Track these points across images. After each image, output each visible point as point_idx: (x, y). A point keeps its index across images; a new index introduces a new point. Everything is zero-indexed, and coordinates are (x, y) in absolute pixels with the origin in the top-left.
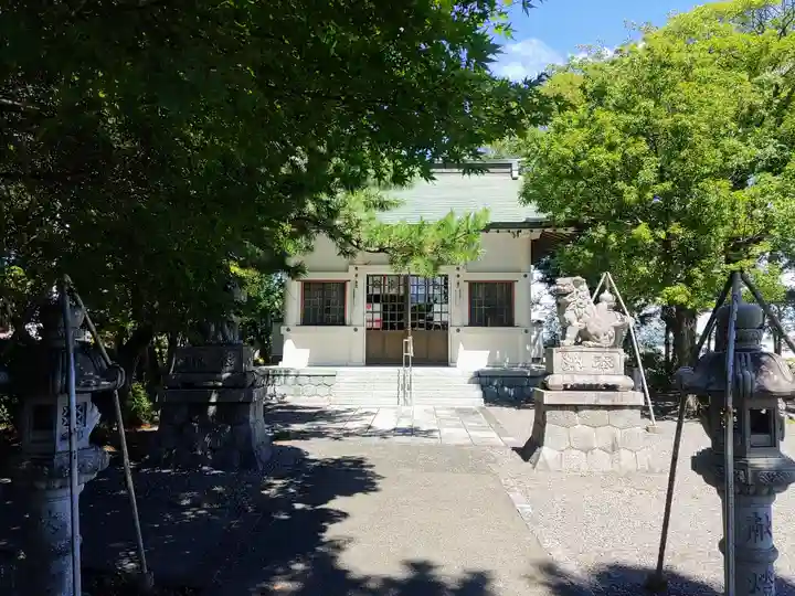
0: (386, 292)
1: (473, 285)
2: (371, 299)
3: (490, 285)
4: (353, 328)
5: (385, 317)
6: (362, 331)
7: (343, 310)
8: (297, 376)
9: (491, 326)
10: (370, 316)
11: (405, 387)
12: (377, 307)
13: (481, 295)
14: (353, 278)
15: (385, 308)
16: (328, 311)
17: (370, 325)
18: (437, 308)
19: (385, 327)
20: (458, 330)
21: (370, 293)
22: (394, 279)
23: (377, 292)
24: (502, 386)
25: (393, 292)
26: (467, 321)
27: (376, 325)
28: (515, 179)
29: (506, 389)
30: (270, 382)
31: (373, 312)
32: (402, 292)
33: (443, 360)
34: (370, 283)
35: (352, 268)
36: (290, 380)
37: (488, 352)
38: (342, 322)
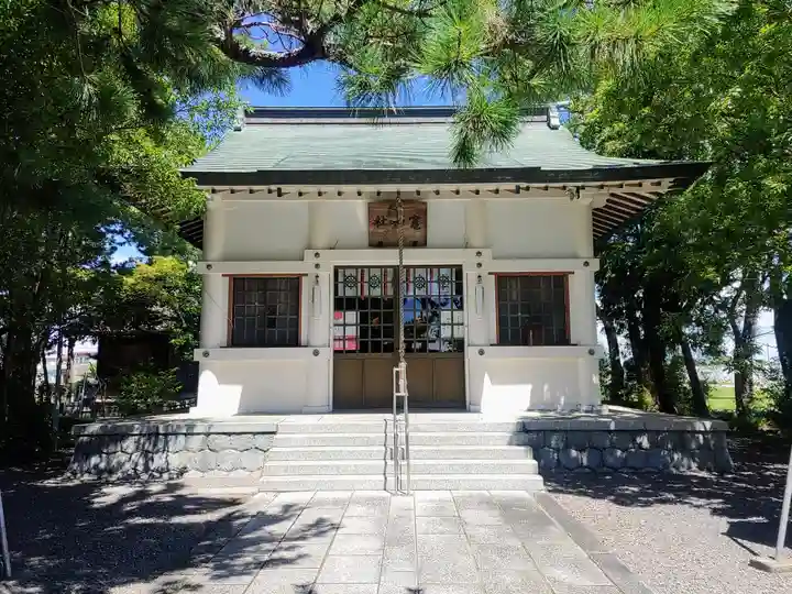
0: (366, 293)
1: (502, 280)
2: (341, 304)
3: (528, 280)
4: (311, 350)
5: (363, 332)
6: (327, 356)
7: (296, 324)
8: (208, 434)
9: (534, 345)
10: (339, 332)
11: (398, 453)
12: (352, 316)
13: (515, 294)
14: (312, 271)
15: (363, 318)
16: (272, 323)
17: (339, 345)
18: (445, 316)
19: (363, 348)
20: (481, 353)
21: (340, 294)
22: (377, 272)
23: (350, 293)
24: (567, 447)
25: (377, 292)
26: (494, 337)
27: (350, 346)
28: (555, 128)
29: (574, 453)
30: (160, 445)
31: (345, 325)
32: (390, 292)
33: (457, 401)
34: (341, 279)
35: (309, 254)
36: (196, 442)
37: (529, 387)
38: (294, 341)
